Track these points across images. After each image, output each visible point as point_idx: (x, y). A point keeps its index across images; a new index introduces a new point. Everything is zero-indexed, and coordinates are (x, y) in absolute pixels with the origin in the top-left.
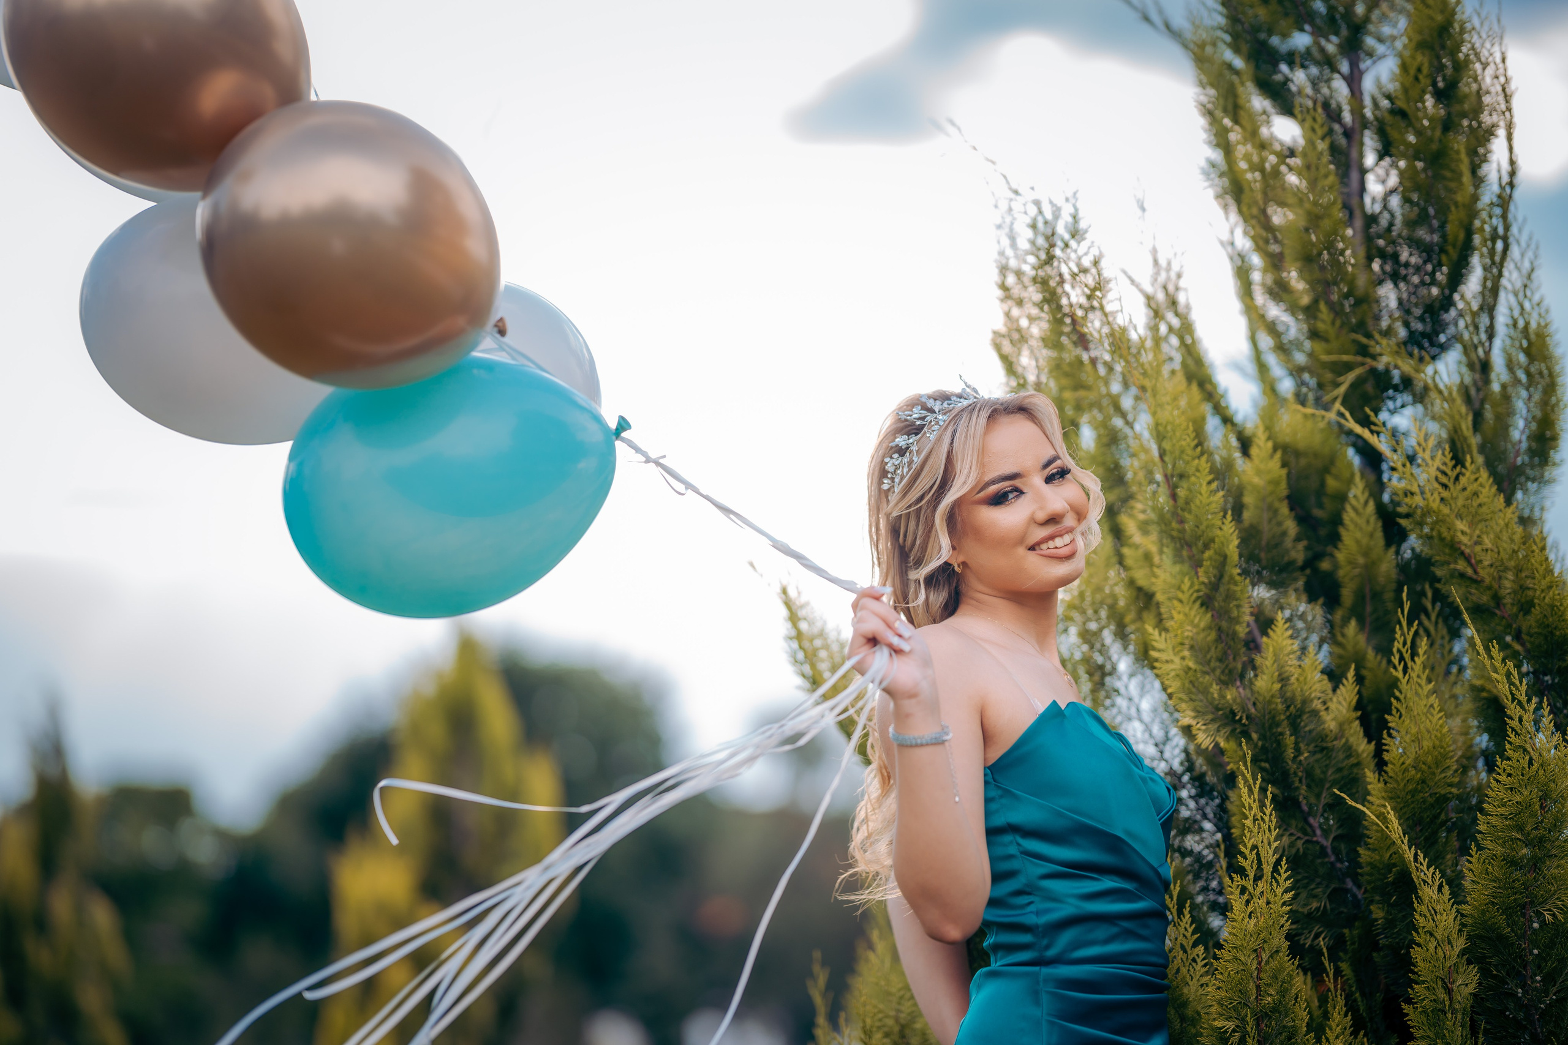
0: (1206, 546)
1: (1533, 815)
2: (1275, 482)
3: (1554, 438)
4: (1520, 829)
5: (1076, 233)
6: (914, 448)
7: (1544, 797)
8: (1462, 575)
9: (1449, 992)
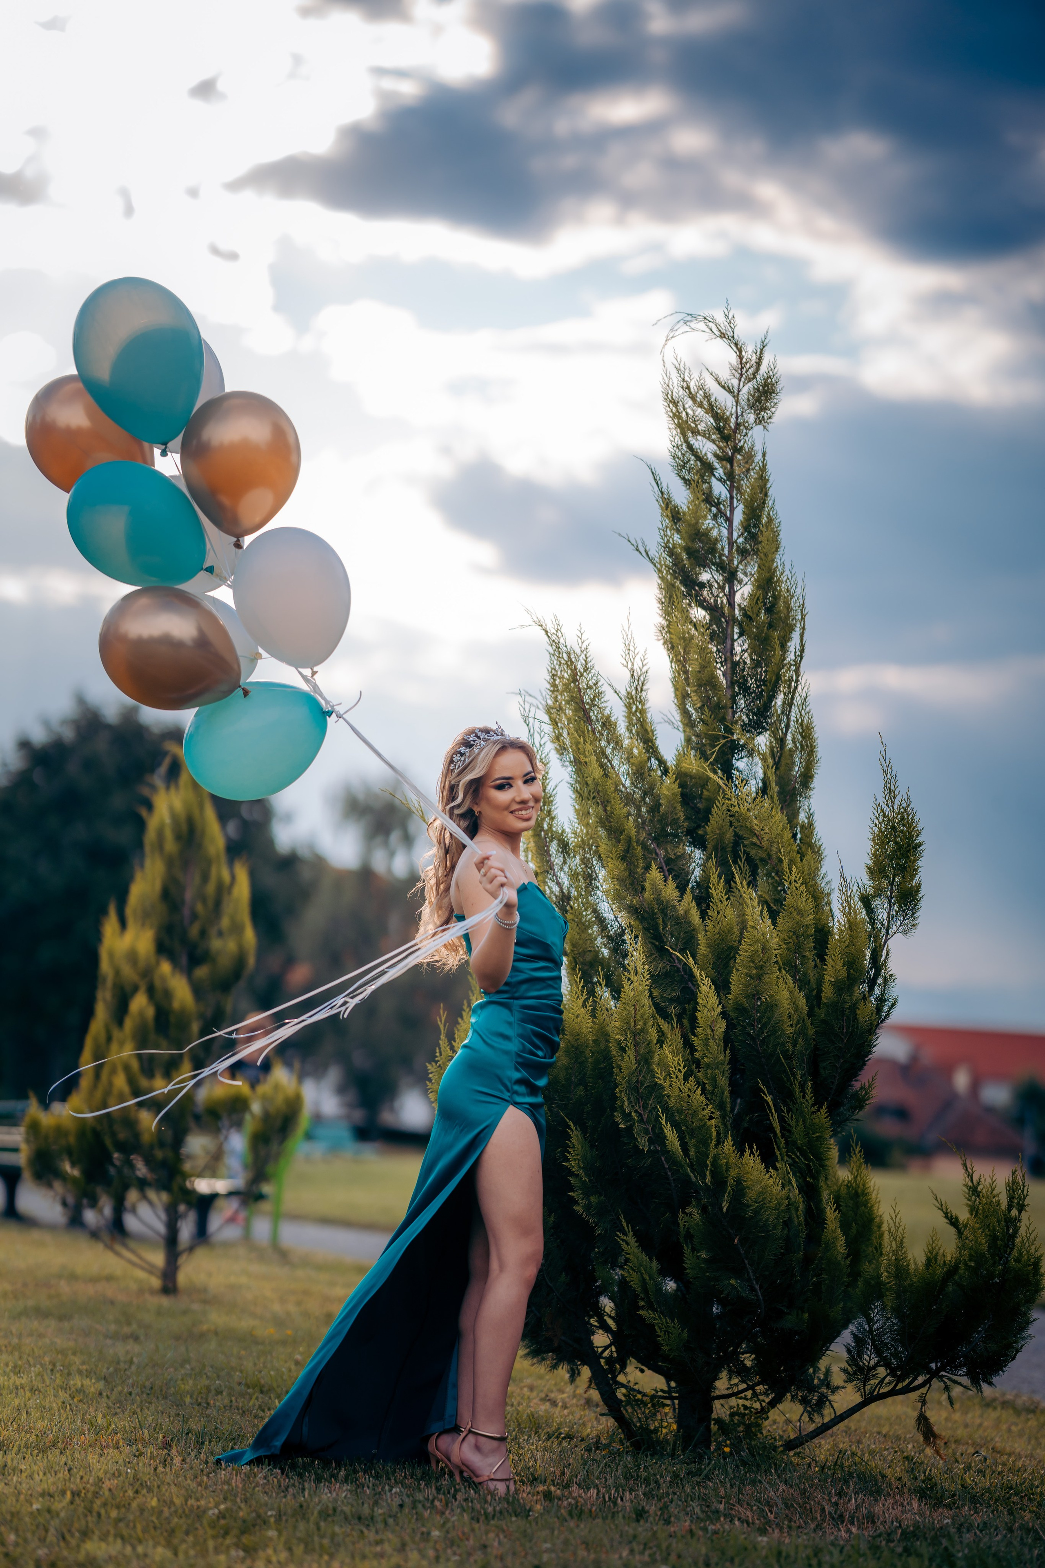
0: (622, 833)
1: (759, 956)
2: (675, 794)
3: (812, 777)
4: (753, 962)
5: (586, 669)
6: (467, 755)
7: (764, 948)
8: (755, 844)
9: (713, 1031)
